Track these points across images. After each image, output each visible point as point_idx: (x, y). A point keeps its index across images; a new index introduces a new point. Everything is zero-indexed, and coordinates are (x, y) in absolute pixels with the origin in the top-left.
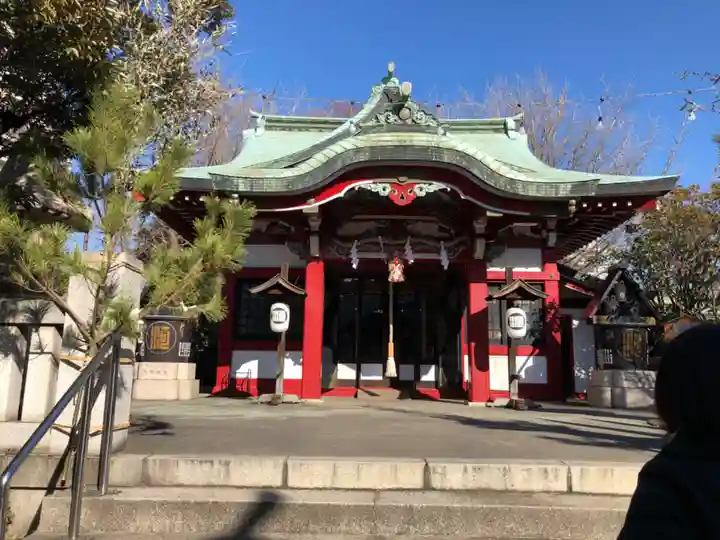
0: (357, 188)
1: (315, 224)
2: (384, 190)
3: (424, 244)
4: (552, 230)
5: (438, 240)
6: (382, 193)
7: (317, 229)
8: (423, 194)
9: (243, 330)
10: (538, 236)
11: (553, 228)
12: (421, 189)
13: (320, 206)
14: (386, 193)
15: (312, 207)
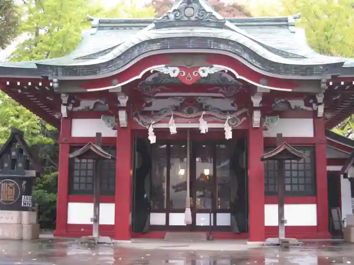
0: (152, 72)
1: (123, 101)
2: (174, 72)
3: (213, 116)
4: (320, 104)
5: (224, 112)
6: (172, 75)
7: (125, 105)
8: (205, 75)
9: (76, 187)
10: (309, 109)
11: (322, 101)
12: (204, 72)
13: (122, 86)
14: (176, 75)
15: (116, 87)
